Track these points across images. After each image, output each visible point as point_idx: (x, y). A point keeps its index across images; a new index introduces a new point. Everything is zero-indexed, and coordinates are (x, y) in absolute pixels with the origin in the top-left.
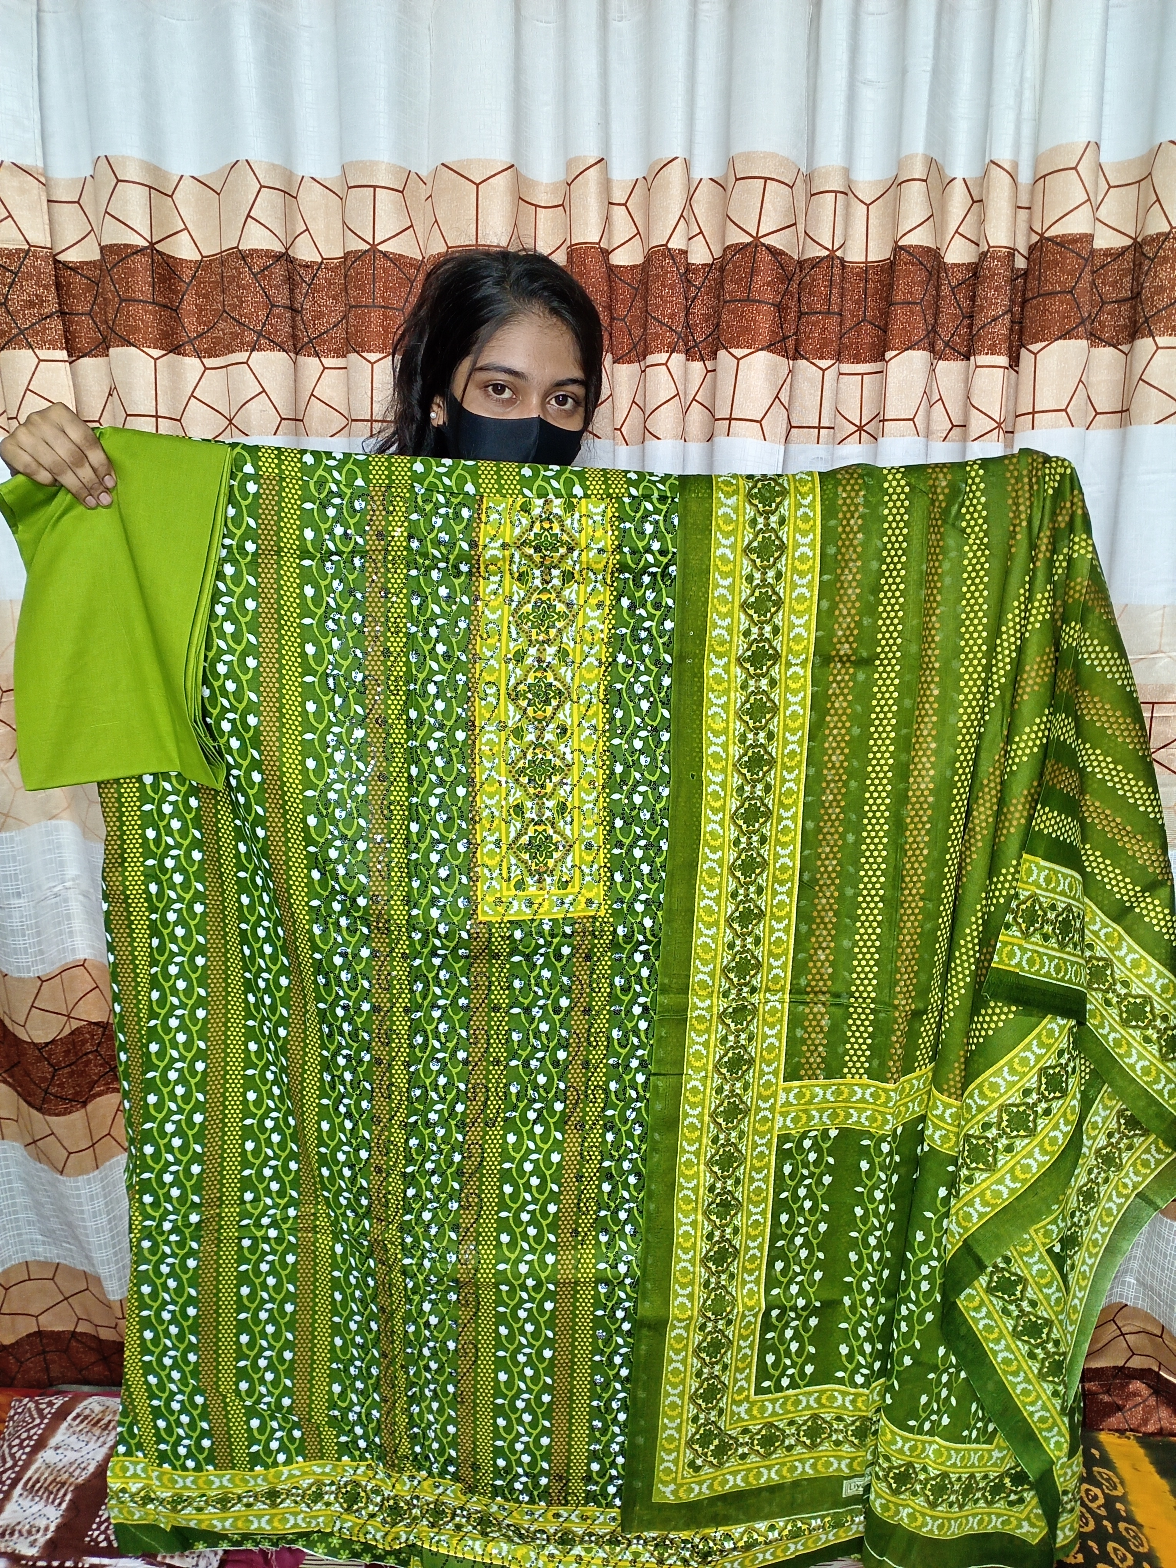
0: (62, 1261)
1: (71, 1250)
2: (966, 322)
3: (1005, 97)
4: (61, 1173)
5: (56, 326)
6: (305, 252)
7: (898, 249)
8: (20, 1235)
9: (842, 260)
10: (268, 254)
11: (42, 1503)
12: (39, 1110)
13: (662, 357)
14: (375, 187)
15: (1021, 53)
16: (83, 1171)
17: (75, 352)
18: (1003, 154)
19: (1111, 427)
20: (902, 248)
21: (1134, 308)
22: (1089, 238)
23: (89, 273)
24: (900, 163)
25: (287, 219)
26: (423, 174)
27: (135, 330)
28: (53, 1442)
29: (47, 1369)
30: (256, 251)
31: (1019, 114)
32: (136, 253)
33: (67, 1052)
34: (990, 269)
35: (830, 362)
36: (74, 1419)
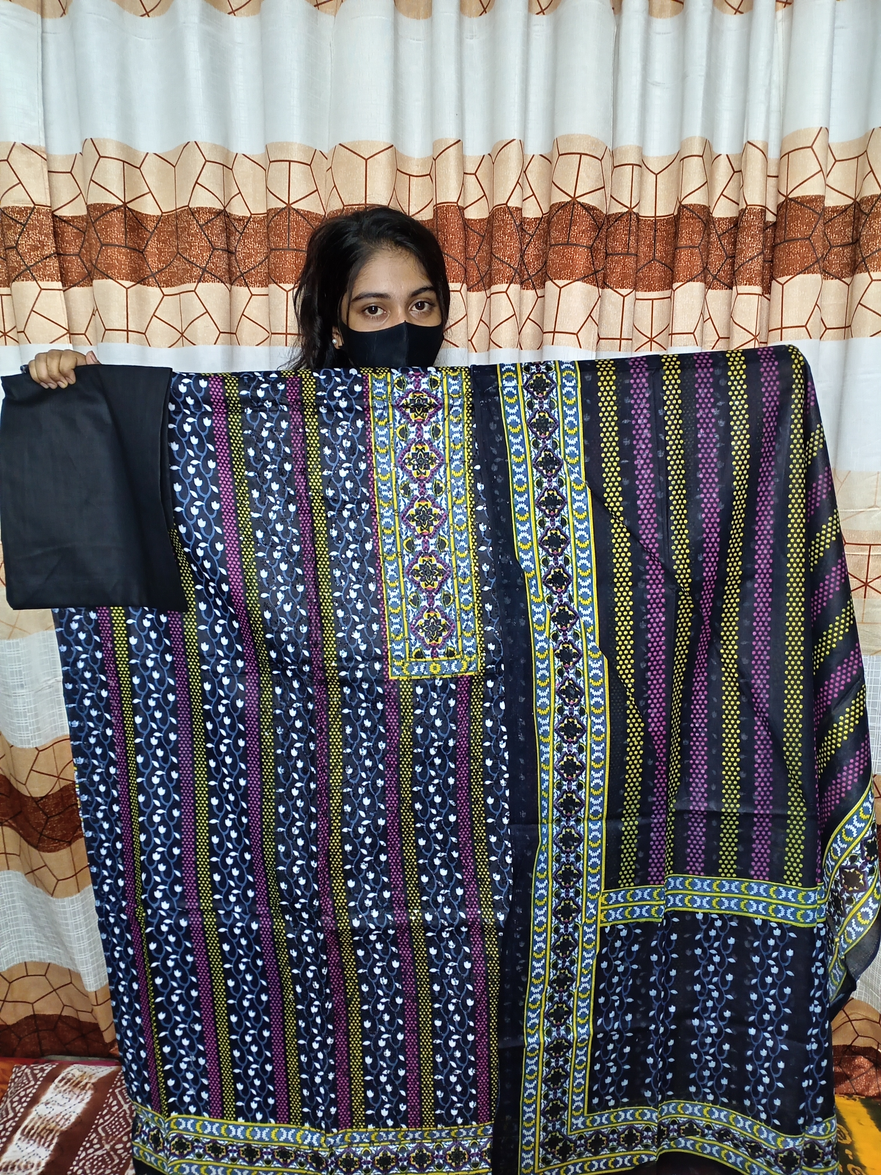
0: (53, 962)
1: (59, 953)
2: (729, 261)
3: (758, 95)
4: (52, 895)
5: (53, 264)
6: (238, 210)
7: (682, 207)
8: (20, 942)
9: (637, 215)
10: (210, 210)
11: (36, 1145)
12: (36, 847)
13: (503, 287)
14: (290, 161)
15: (769, 62)
16: (68, 894)
17: (67, 282)
18: (757, 135)
19: (838, 339)
20: (684, 206)
21: (854, 251)
22: (821, 199)
23: (79, 225)
24: (683, 144)
25: (225, 186)
26: (325, 152)
27: (111, 266)
28: (44, 1099)
29: (40, 1043)
30: (202, 208)
31: (769, 107)
32: (113, 210)
33: (57, 805)
34: (747, 221)
35: (629, 290)
36: (60, 1081)
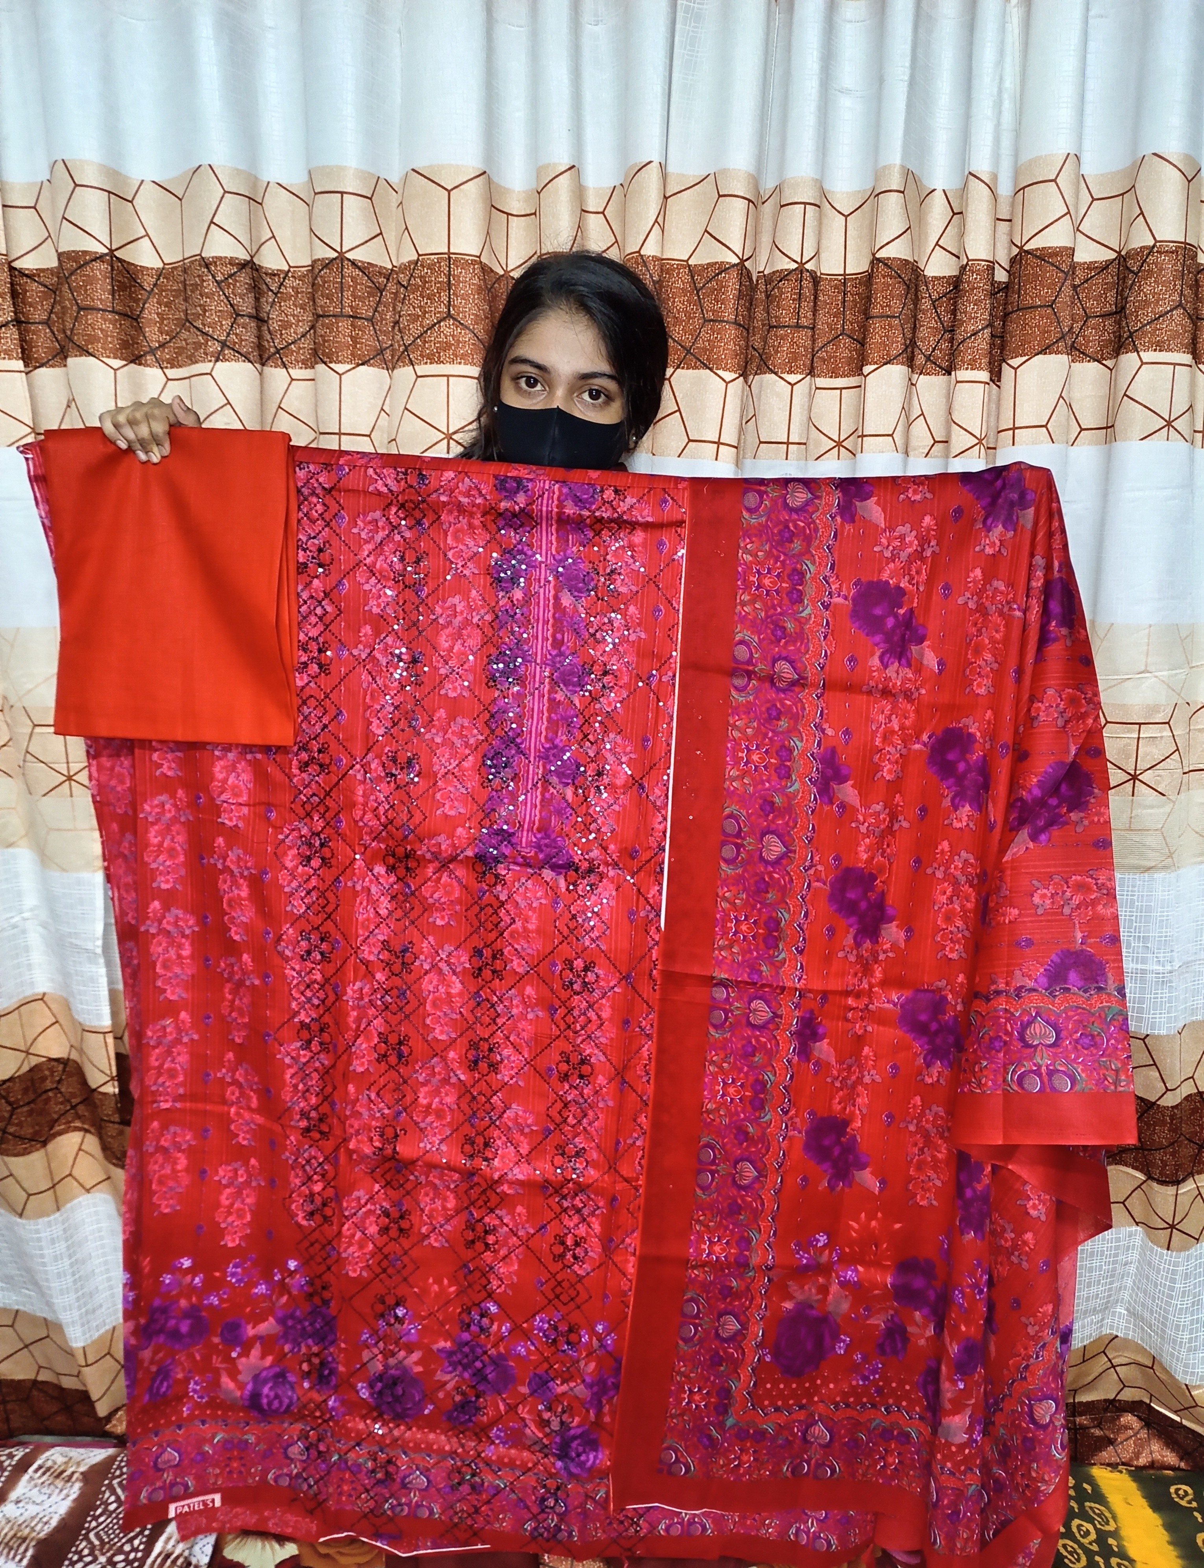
0: (21, 1308)
1: (30, 1297)
2: (947, 336)
3: (983, 107)
4: (21, 1215)
5: (11, 335)
6: (270, 260)
7: (875, 261)
9: (813, 274)
10: (232, 262)
14: (342, 193)
15: (1000, 62)
16: (43, 1214)
17: (31, 361)
18: (982, 165)
19: (1097, 443)
20: (879, 260)
21: (1119, 323)
22: (1071, 251)
23: (48, 282)
24: (879, 174)
25: (252, 225)
26: (395, 180)
27: (93, 339)
28: (13, 1495)
29: (7, 1420)
30: (220, 258)
31: (998, 124)
32: (95, 260)
33: (26, 1091)
34: (969, 282)
35: (800, 377)
36: (36, 1471)
